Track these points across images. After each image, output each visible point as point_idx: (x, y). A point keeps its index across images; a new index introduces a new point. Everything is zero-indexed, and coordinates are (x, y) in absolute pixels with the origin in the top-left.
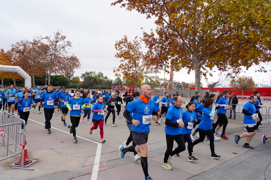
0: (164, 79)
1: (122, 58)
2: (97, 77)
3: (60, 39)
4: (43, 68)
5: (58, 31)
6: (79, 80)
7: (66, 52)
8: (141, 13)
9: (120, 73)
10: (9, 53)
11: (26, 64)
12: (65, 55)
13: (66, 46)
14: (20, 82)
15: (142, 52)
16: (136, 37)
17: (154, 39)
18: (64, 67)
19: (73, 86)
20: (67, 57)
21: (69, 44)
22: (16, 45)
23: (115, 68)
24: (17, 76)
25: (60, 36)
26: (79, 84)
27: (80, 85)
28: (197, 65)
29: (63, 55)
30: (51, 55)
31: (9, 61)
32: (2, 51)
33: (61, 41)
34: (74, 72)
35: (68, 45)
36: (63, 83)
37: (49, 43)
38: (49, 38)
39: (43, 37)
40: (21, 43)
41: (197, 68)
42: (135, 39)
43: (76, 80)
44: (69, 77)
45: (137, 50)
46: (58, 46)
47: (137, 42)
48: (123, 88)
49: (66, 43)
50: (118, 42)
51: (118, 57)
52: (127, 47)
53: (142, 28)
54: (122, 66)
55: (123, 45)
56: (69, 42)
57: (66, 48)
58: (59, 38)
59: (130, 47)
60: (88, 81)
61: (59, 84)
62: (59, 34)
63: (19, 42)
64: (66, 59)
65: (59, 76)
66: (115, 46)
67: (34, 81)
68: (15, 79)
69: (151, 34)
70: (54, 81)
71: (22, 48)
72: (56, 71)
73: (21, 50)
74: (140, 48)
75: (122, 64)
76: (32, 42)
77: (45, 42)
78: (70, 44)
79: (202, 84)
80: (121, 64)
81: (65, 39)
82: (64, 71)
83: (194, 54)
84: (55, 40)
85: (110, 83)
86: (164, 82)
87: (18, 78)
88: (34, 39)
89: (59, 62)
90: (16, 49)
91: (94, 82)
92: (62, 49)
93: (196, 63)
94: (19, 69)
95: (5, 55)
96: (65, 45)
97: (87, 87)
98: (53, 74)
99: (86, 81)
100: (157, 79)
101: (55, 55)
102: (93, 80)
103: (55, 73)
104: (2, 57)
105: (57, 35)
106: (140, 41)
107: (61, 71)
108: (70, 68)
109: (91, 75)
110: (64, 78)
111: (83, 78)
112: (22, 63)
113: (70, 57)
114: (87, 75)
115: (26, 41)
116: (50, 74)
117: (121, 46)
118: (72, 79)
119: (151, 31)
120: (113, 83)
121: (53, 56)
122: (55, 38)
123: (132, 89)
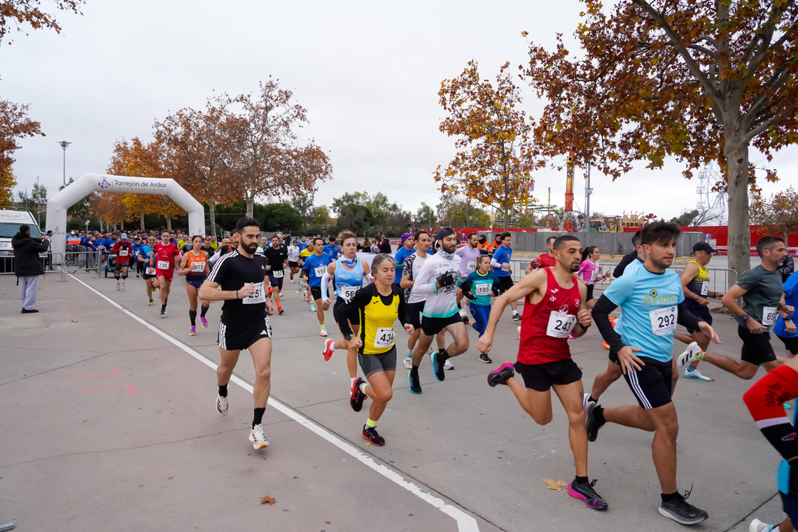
0: (548, 208)
1: (462, 136)
2: (371, 206)
3: (276, 100)
4: (235, 182)
5: (271, 79)
6: (327, 214)
7: (293, 135)
10: (153, 148)
11: (192, 175)
12: (290, 144)
13: (293, 120)
14: (181, 223)
15: (523, 114)
16: (506, 66)
17: (568, 69)
18: (287, 177)
19: (313, 231)
20: (296, 150)
21: (300, 113)
22: (166, 125)
23: (439, 167)
25: (275, 93)
26: (329, 225)
28: (739, 140)
29: (284, 145)
30: (254, 146)
31: (153, 169)
32: (135, 143)
33: (280, 106)
34: (315, 190)
35: (296, 117)
36: (288, 224)
37: (248, 112)
38: (246, 100)
39: (233, 98)
40: (178, 117)
41: (737, 151)
42: (502, 71)
43: (321, 214)
44: (304, 209)
45: (508, 106)
46: (272, 119)
47: (508, 81)
49: (292, 112)
50: (449, 81)
51: (451, 132)
52: (475, 97)
53: (526, 33)
54: (461, 161)
55: (465, 91)
56: (301, 107)
57: (293, 124)
58: (274, 97)
59: (486, 96)
60: (350, 217)
61: (278, 225)
62: (273, 86)
63: (172, 116)
64: (292, 155)
65: (278, 206)
66: (439, 97)
67: (213, 219)
68: (170, 215)
69: (556, 52)
70: (267, 218)
71: (179, 130)
72: (269, 189)
73: (179, 137)
74: (518, 99)
75: (461, 155)
76: (206, 112)
77: (238, 110)
78: (304, 114)
79: (655, 217)
80: (458, 154)
81: (289, 99)
82: (290, 190)
83: (727, 101)
84: (263, 105)
86: (549, 214)
88: (209, 103)
89: (276, 165)
90: (166, 132)
91: (365, 220)
92: (281, 128)
93: (733, 134)
94: (171, 186)
95: (143, 153)
96: (291, 117)
98: (262, 200)
99: (345, 217)
101: (264, 144)
102: (364, 213)
103: (266, 194)
104: (136, 158)
105: (268, 90)
106: (520, 76)
107: (280, 190)
108: (305, 179)
109: (358, 203)
110: (290, 211)
111: (337, 210)
112: (183, 171)
113: (303, 151)
114: (347, 201)
115: (189, 111)
116: (252, 197)
117: (459, 94)
118: (310, 213)
119: (558, 38)
120: (413, 220)
121: (259, 147)
122: (263, 98)
123: (463, 234)
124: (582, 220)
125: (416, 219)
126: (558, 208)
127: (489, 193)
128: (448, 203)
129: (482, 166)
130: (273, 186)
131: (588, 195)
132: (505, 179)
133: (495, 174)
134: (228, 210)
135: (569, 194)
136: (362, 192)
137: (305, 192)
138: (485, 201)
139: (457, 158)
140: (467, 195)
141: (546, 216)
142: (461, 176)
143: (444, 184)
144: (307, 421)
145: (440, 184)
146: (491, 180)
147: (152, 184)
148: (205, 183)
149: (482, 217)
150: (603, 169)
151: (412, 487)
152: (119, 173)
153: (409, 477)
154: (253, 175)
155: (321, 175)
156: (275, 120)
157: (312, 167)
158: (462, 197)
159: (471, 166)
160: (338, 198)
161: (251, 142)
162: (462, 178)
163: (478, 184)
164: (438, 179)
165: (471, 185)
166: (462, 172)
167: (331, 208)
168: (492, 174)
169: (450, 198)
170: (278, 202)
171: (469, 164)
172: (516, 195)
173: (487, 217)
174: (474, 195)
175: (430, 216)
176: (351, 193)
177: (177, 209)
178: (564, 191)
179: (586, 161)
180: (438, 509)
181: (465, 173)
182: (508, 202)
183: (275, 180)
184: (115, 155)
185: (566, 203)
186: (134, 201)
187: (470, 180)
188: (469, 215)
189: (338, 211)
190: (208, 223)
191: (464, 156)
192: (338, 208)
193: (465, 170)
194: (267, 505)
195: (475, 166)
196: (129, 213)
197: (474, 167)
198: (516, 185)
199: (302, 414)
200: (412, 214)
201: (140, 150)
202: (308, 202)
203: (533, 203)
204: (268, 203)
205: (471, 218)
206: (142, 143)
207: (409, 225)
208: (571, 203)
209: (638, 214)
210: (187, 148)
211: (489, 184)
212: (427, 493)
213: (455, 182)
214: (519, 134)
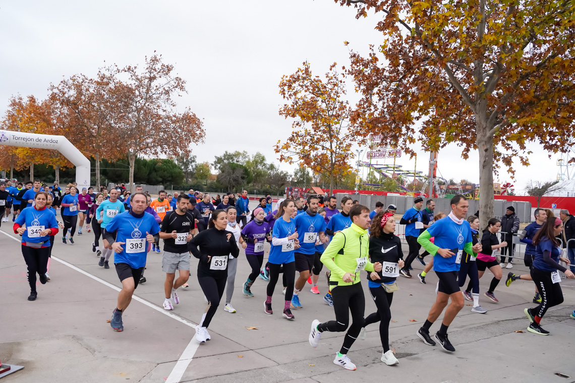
0: (414, 174)
1: (298, 118)
2: (250, 165)
3: (159, 72)
4: (120, 139)
5: (156, 54)
7: (173, 102)
8: (342, 4)
9: (292, 154)
10: (46, 105)
11: (82, 132)
12: (170, 111)
13: (173, 90)
14: (69, 174)
15: (347, 103)
16: (334, 66)
17: (377, 70)
18: (166, 139)
20: (175, 116)
21: (180, 84)
22: (60, 88)
23: (279, 141)
24: (62, 159)
25: (158, 66)
26: (209, 181)
27: (212, 183)
28: (485, 136)
29: (164, 111)
30: (138, 110)
31: (45, 124)
32: (30, 100)
33: (162, 77)
34: (189, 151)
35: (176, 87)
36: (170, 179)
37: (134, 82)
38: (133, 71)
39: (121, 68)
40: (71, 81)
41: (484, 143)
42: (331, 69)
43: (203, 170)
44: (187, 165)
45: (335, 97)
46: (155, 88)
47: (335, 78)
48: (313, 192)
49: (172, 83)
50: (287, 77)
51: (287, 114)
52: (308, 89)
53: (348, 43)
55: (299, 85)
56: (180, 79)
57: (173, 93)
58: (157, 69)
59: (318, 89)
60: (229, 174)
61: (160, 179)
62: (157, 61)
63: (66, 80)
64: (171, 120)
66: (280, 89)
67: (98, 172)
68: (58, 166)
69: (370, 58)
71: (72, 93)
72: (148, 149)
73: (72, 99)
74: (343, 92)
75: (296, 133)
76: (97, 79)
77: (125, 79)
78: (183, 85)
79: (512, 186)
80: (293, 133)
81: (171, 72)
82: (167, 150)
83: (478, 107)
84: (148, 75)
85: (279, 180)
86: (415, 180)
87: (66, 163)
88: (100, 72)
89: (157, 128)
90: (60, 95)
91: (243, 178)
92: (162, 97)
93: (482, 131)
94: (63, 143)
95: (37, 109)
96: (171, 88)
97: (227, 188)
99: (224, 174)
100: (395, 172)
101: (148, 110)
102: (242, 171)
104: (31, 114)
105: (152, 64)
106: (343, 74)
107: (159, 150)
108: (181, 141)
109: (237, 162)
110: (174, 166)
112: (73, 129)
113: (181, 116)
114: (228, 159)
115: (82, 77)
116: (135, 153)
117: (294, 87)
118: (193, 169)
119: (371, 49)
120: (290, 180)
121: (142, 112)
122: (148, 70)
124: (442, 187)
126: (423, 174)
130: (152, 147)
134: (113, 165)
136: (242, 152)
139: (293, 136)
141: (413, 182)
147: (45, 140)
148: (92, 140)
152: (12, 127)
154: (137, 134)
155: (195, 139)
156: (158, 89)
157: (189, 131)
160: (219, 156)
161: (136, 107)
167: (213, 165)
175: (305, 176)
176: (232, 152)
177: (66, 161)
183: (154, 142)
184: (10, 109)
185: (430, 170)
186: (25, 152)
189: (219, 168)
190: (93, 174)
191: (298, 134)
192: (219, 165)
196: (20, 163)
200: (289, 174)
201: (34, 106)
202: (191, 159)
206: (36, 100)
207: (283, 185)
208: (435, 170)
209: (500, 183)
210: (78, 108)
214: (347, 117)
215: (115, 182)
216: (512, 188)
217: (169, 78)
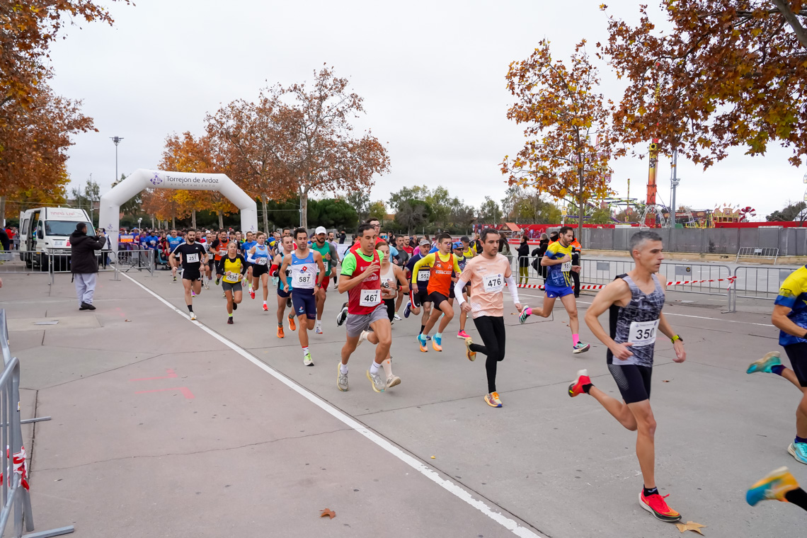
0: (627, 201)
1: (533, 123)
2: (430, 201)
3: (331, 89)
4: (287, 177)
5: (325, 67)
6: (384, 210)
7: (348, 125)
10: (204, 142)
11: (244, 169)
12: (346, 136)
13: (348, 110)
14: (233, 220)
15: (601, 97)
16: (582, 44)
17: (653, 45)
18: (343, 171)
20: (351, 142)
21: (356, 103)
22: (218, 118)
23: (506, 157)
24: (225, 203)
25: (329, 82)
26: (385, 222)
27: (388, 224)
29: (339, 137)
30: (308, 139)
31: (204, 164)
32: (187, 138)
33: (335, 95)
34: (372, 184)
35: (352, 106)
36: (343, 221)
37: (301, 102)
38: (300, 90)
39: (286, 88)
40: (230, 109)
42: (577, 50)
43: (377, 212)
44: (359, 205)
45: (584, 89)
46: (327, 110)
47: (584, 61)
48: (506, 228)
49: (347, 101)
50: (517, 64)
51: (519, 119)
52: (547, 80)
53: (605, 7)
54: (530, 151)
55: (535, 74)
56: (357, 96)
57: (348, 114)
58: (328, 86)
59: (559, 79)
60: (409, 213)
61: (332, 222)
62: (328, 75)
63: (224, 108)
64: (348, 147)
65: (332, 201)
66: (507, 82)
67: (265, 216)
68: (222, 211)
69: (639, 26)
70: (321, 216)
71: (231, 123)
72: (323, 184)
73: (231, 130)
74: (596, 81)
75: (531, 144)
76: (258, 104)
77: (291, 102)
78: (360, 103)
79: (753, 210)
80: (527, 144)
81: (345, 88)
82: (345, 184)
84: (317, 94)
88: (261, 94)
89: (331, 158)
90: (218, 126)
91: (425, 216)
92: (336, 119)
94: (224, 183)
95: (194, 147)
96: (346, 107)
97: (407, 229)
98: (315, 195)
99: (403, 212)
100: (605, 201)
101: (319, 136)
102: (423, 208)
103: (321, 189)
104: (188, 153)
105: (322, 79)
106: (598, 54)
107: (335, 184)
108: (361, 172)
109: (416, 198)
110: (345, 207)
111: (394, 206)
112: (234, 166)
113: (359, 142)
114: (406, 196)
115: (241, 103)
116: (306, 192)
117: (529, 77)
118: (366, 209)
119: (642, 11)
120: (477, 216)
121: (313, 140)
122: (317, 87)
123: (532, 231)
124: (666, 215)
125: (479, 214)
126: (638, 202)
127: (562, 185)
128: (515, 197)
129: (555, 156)
130: (327, 181)
131: (674, 187)
132: (580, 170)
133: (569, 165)
134: (280, 207)
135: (652, 186)
136: (421, 186)
137: (361, 186)
138: (558, 194)
139: (526, 148)
140: (537, 188)
141: (625, 211)
142: (531, 167)
143: (512, 177)
144: (367, 430)
145: (507, 176)
146: (564, 171)
147: (204, 180)
148: (257, 178)
149: (552, 212)
150: (692, 157)
151: (481, 506)
152: (170, 169)
153: (478, 495)
154: (306, 169)
155: (378, 168)
156: (330, 110)
157: (369, 160)
158: (531, 191)
159: (542, 156)
160: (395, 193)
161: (305, 134)
162: (532, 170)
163: (550, 176)
164: (505, 171)
165: (542, 177)
166: (531, 163)
167: (388, 203)
168: (566, 165)
169: (516, 191)
170: (333, 198)
171: (540, 154)
172: (592, 187)
173: (558, 212)
174: (545, 188)
175: (494, 211)
176: (410, 187)
177: (229, 206)
178: (646, 182)
179: (672, 149)
180: (510, 531)
181: (535, 164)
182: (583, 196)
183: (329, 175)
184: (167, 150)
185: (648, 195)
186: (185, 197)
187: (541, 171)
188: (537, 210)
189: (396, 206)
190: (260, 220)
191: (534, 145)
192: (395, 203)
193: (535, 160)
194: (327, 519)
195: (547, 156)
196: (180, 209)
197: (545, 158)
198: (592, 176)
199: (361, 423)
200: (475, 209)
201: (191, 144)
202: (364, 198)
203: (611, 196)
204: (322, 199)
205: (540, 213)
206: (193, 137)
207: (472, 221)
208: (654, 195)
209: (732, 207)
210: (239, 142)
211: (562, 176)
212: (497, 512)
213: (524, 174)
214: (596, 120)
215: (283, 227)
216: (752, 213)
217: (342, 96)
